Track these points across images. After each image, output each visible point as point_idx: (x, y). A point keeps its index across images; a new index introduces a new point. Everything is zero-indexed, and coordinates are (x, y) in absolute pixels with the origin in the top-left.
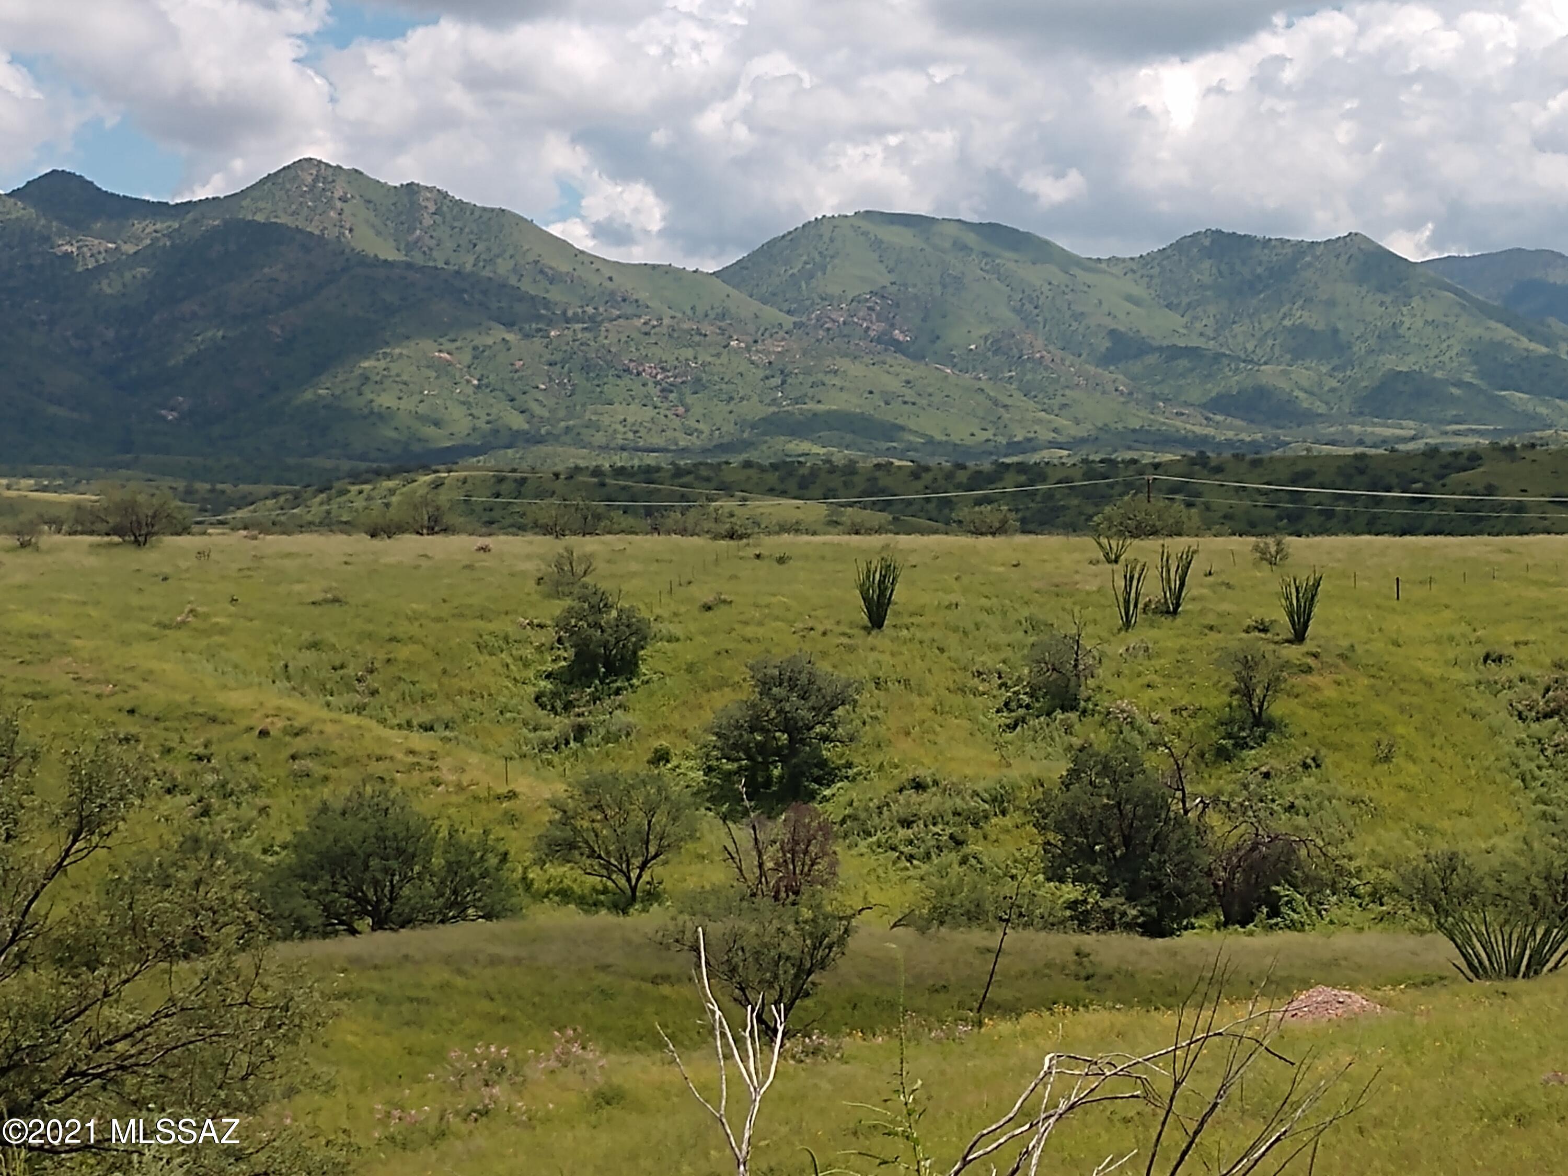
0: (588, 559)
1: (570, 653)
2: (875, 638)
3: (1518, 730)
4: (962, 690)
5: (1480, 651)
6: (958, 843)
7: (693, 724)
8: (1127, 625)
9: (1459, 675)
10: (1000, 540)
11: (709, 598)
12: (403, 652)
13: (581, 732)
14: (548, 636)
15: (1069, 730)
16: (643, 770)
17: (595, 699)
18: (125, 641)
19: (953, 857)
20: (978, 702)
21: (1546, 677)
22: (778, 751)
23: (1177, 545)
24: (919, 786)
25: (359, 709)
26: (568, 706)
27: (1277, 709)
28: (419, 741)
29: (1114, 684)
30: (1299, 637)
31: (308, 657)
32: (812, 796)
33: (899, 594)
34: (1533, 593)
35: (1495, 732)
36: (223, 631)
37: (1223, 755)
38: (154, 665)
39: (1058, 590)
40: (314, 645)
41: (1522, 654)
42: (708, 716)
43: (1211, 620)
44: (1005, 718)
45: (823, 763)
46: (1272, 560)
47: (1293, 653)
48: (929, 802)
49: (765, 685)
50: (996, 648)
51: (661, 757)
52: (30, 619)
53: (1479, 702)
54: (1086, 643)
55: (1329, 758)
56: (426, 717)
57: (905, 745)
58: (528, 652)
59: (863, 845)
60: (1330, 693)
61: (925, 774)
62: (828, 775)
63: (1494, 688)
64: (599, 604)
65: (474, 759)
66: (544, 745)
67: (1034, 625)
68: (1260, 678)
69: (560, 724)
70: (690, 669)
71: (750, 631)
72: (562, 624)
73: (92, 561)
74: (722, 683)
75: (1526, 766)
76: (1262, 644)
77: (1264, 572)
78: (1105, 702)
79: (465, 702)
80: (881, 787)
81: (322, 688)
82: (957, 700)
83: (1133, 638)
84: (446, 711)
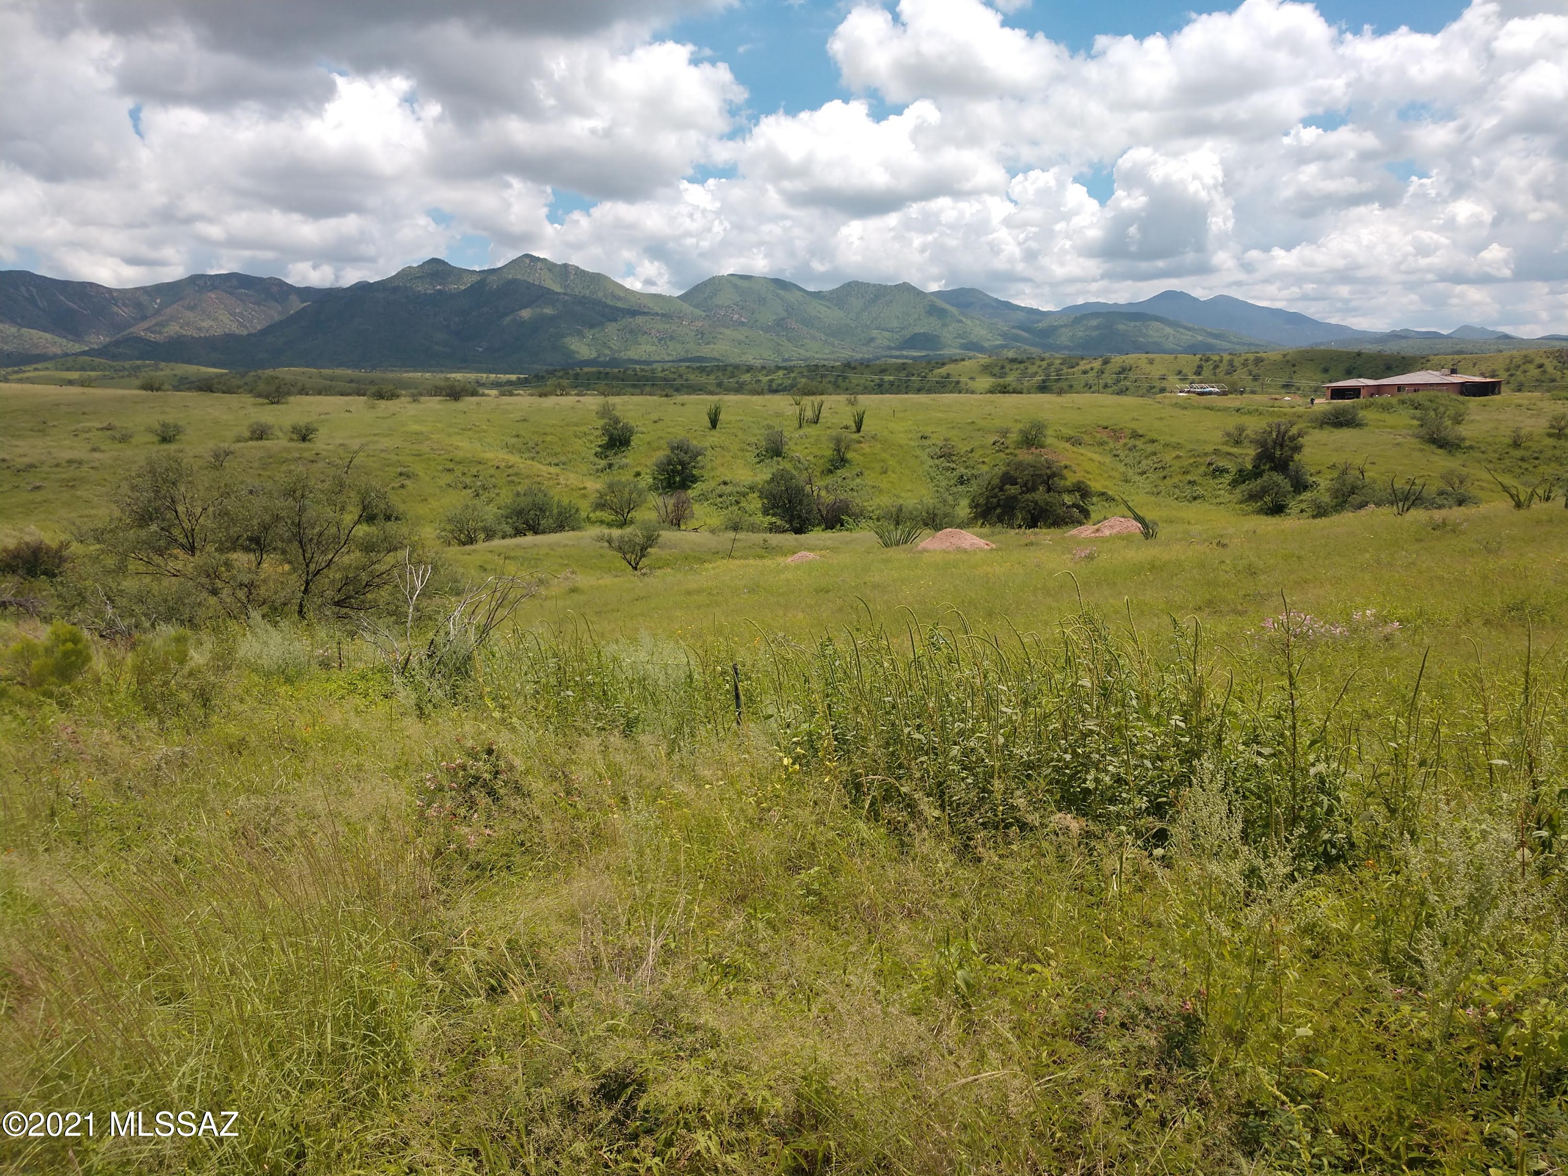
0: (614, 405)
1: (606, 438)
2: (714, 432)
3: (931, 462)
4: (742, 450)
5: (920, 435)
6: (738, 502)
7: (649, 463)
8: (800, 427)
9: (912, 443)
10: (761, 397)
11: (656, 418)
12: (549, 438)
13: (610, 466)
14: (599, 432)
15: (778, 463)
16: (631, 478)
17: (615, 454)
18: (450, 435)
19: (736, 508)
20: (747, 454)
21: (941, 443)
22: (678, 472)
23: (817, 399)
24: (725, 483)
25: (533, 459)
26: (606, 457)
27: (849, 455)
28: (553, 470)
29: (794, 448)
30: (859, 431)
31: (514, 440)
32: (689, 487)
33: (722, 417)
34: (940, 415)
35: (922, 463)
36: (485, 431)
37: (830, 472)
38: (460, 444)
39: (778, 415)
40: (517, 436)
41: (934, 436)
42: (654, 460)
43: (829, 424)
44: (757, 460)
45: (693, 476)
46: (852, 403)
47: (856, 436)
48: (728, 489)
49: (673, 449)
50: (755, 435)
51: (638, 474)
52: (416, 427)
53: (918, 452)
54: (785, 433)
55: (866, 472)
56: (556, 461)
57: (721, 469)
58: (592, 438)
59: (706, 504)
60: (867, 450)
61: (727, 479)
62: (695, 480)
63: (923, 448)
64: (617, 421)
65: (572, 476)
66: (598, 470)
67: (769, 427)
68: (843, 445)
69: (603, 463)
70: (649, 443)
71: (670, 430)
72: (604, 428)
73: (439, 407)
74: (659, 448)
75: (933, 474)
76: (845, 434)
77: (849, 408)
78: (792, 454)
79: (570, 456)
80: (713, 484)
81: (520, 451)
82: (740, 454)
83: (801, 432)
84: (563, 459)
